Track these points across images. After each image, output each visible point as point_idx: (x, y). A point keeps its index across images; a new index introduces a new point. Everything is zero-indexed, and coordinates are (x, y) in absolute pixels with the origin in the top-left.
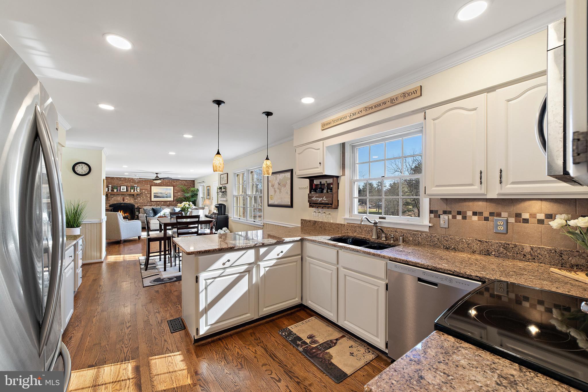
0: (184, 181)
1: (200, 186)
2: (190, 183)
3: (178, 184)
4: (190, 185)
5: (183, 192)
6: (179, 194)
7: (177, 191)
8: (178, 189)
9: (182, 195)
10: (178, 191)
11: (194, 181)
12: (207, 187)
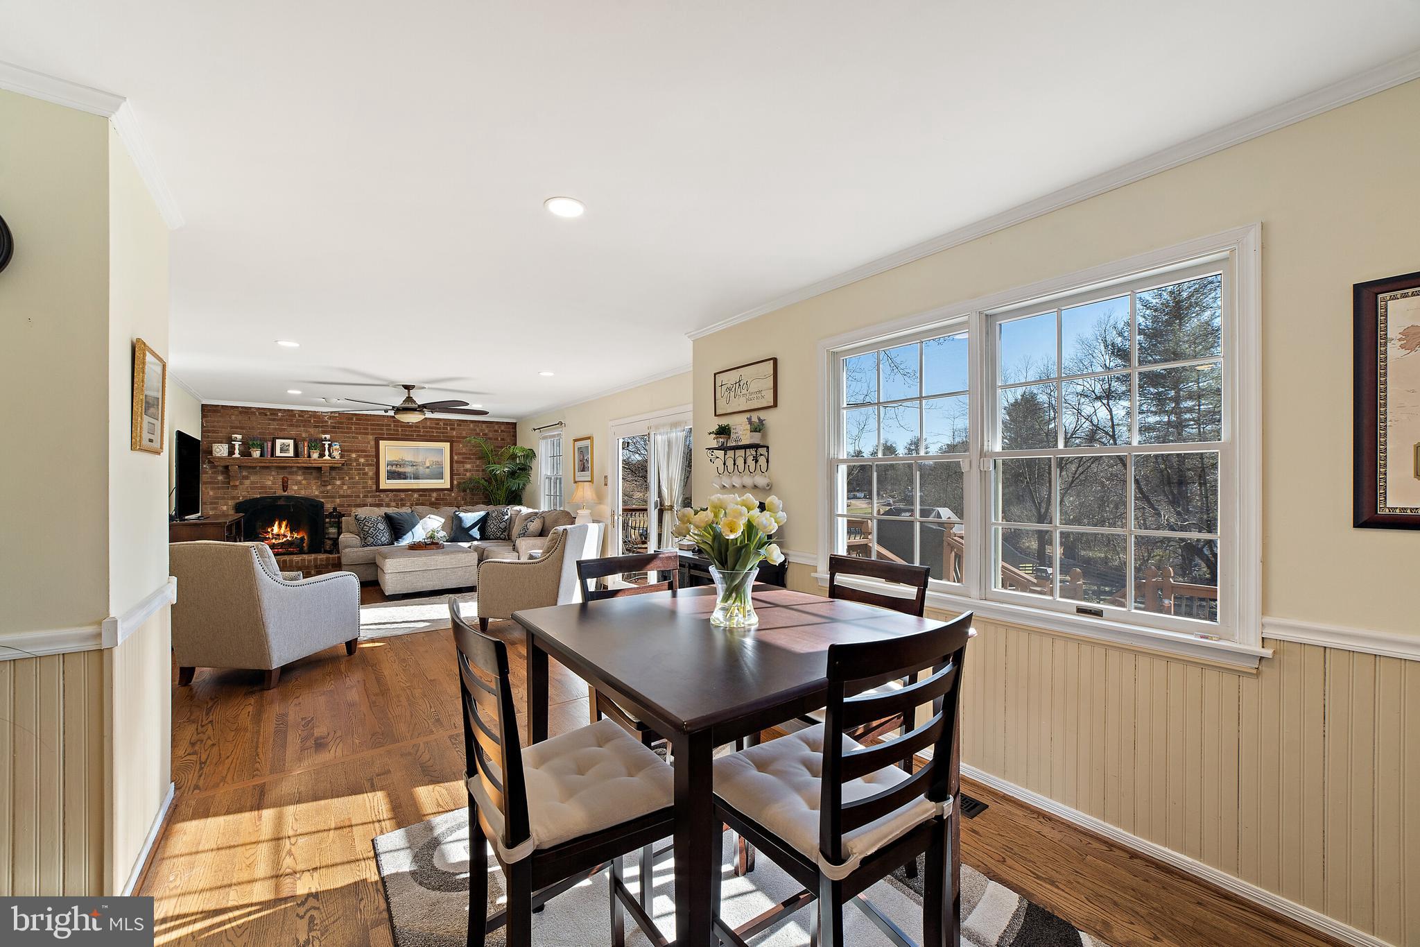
0: (484, 426)
1: (545, 438)
2: (502, 431)
3: (464, 434)
4: (503, 439)
5: (479, 458)
6: (468, 466)
7: (463, 458)
8: (464, 451)
9: (478, 471)
10: (466, 458)
11: (516, 423)
12: (575, 441)
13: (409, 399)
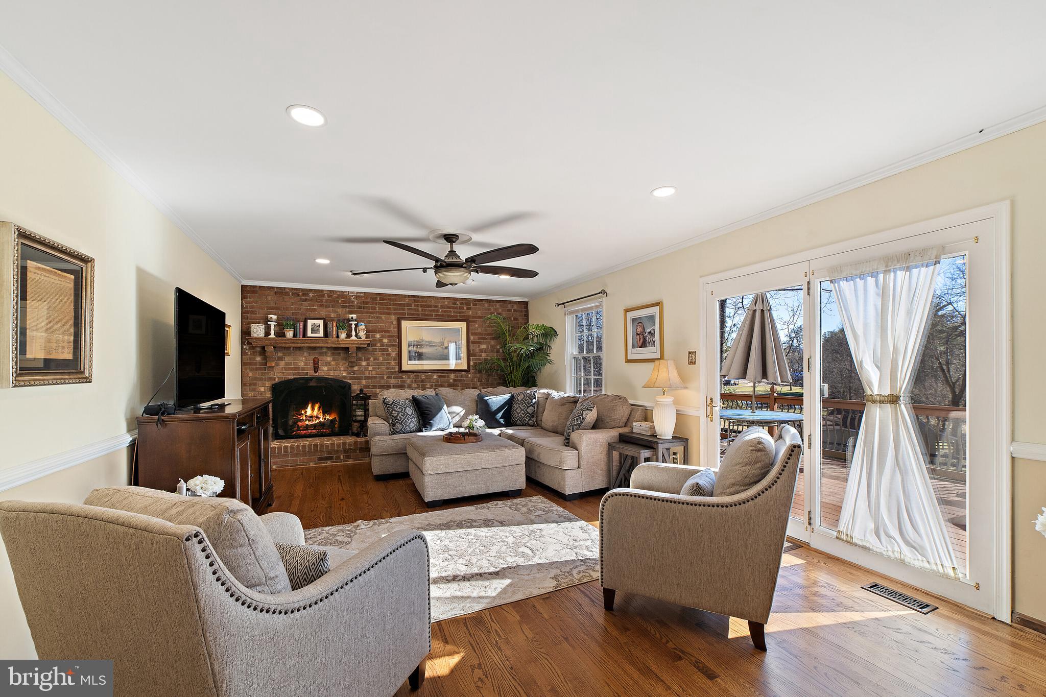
0: (498, 305)
1: (571, 313)
2: (515, 311)
3: (479, 313)
4: (515, 319)
5: (494, 339)
6: (484, 347)
7: (479, 338)
8: (479, 331)
9: (492, 351)
10: (482, 338)
11: (528, 302)
12: (627, 311)
13: (452, 253)
